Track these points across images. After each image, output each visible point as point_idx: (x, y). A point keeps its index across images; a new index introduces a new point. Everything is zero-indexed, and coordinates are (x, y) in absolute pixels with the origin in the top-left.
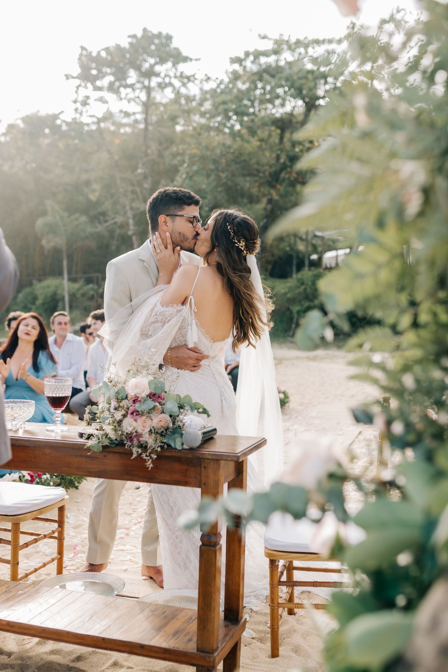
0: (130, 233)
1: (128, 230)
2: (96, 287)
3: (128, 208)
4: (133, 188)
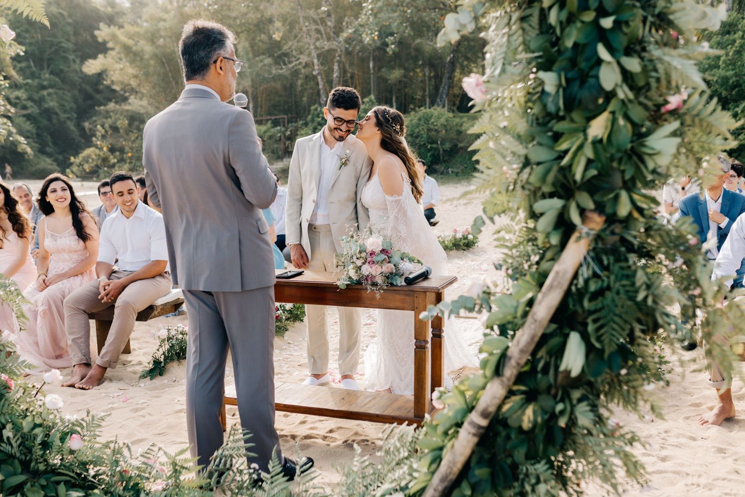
0: (315, 73)
1: (313, 70)
2: (283, 129)
3: (312, 47)
4: (317, 27)
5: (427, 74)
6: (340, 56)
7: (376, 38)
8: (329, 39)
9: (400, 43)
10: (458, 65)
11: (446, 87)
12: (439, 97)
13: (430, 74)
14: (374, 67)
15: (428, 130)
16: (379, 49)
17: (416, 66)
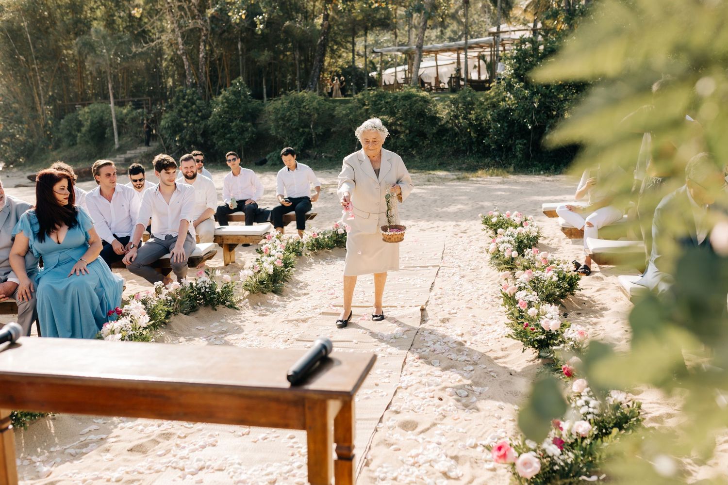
0: (179, 53)
1: (178, 49)
2: (146, 111)
4: (180, 4)
5: (297, 57)
6: (205, 35)
7: (244, 17)
8: (193, 18)
9: (268, 23)
10: (328, 50)
11: (317, 70)
12: (310, 80)
13: (300, 57)
14: (242, 49)
15: (300, 113)
16: (247, 30)
17: (286, 49)
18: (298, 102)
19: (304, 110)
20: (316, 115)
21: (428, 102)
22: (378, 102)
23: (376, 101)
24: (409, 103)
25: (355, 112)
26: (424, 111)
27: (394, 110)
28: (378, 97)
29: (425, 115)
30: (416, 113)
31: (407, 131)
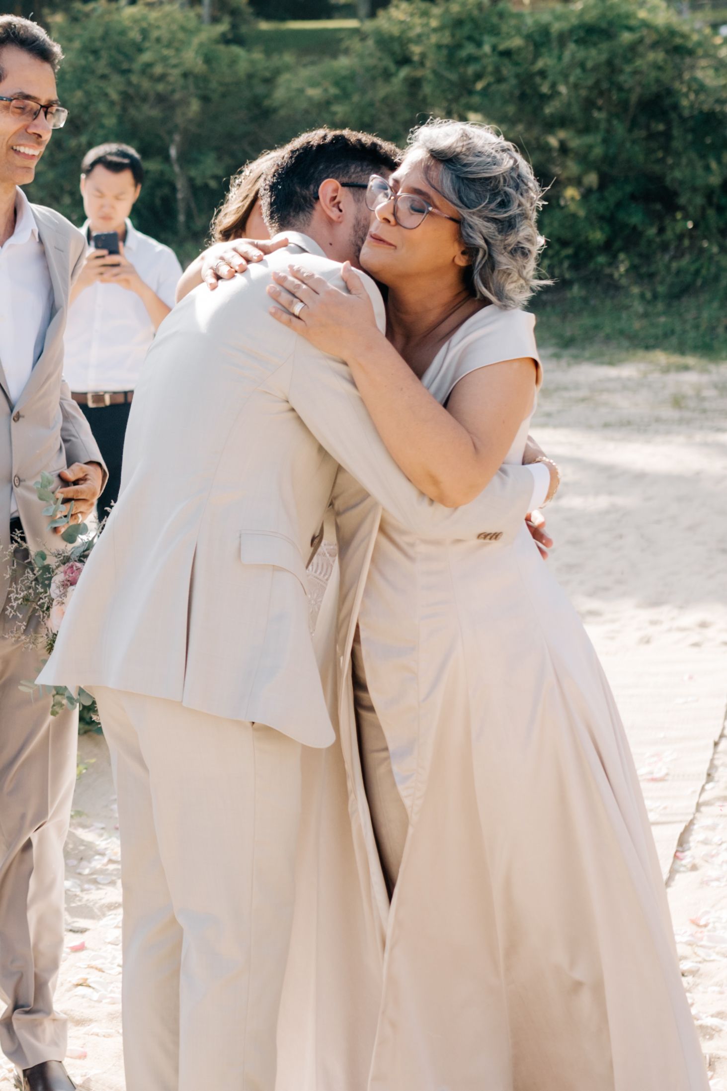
18: (119, 49)
19: (146, 84)
20: (195, 106)
21: (691, 53)
22: (463, 53)
23: (459, 46)
24: (604, 57)
25: (363, 92)
26: (669, 92)
27: (535, 88)
28: (467, 30)
29: (676, 107)
30: (634, 98)
31: (592, 179)
